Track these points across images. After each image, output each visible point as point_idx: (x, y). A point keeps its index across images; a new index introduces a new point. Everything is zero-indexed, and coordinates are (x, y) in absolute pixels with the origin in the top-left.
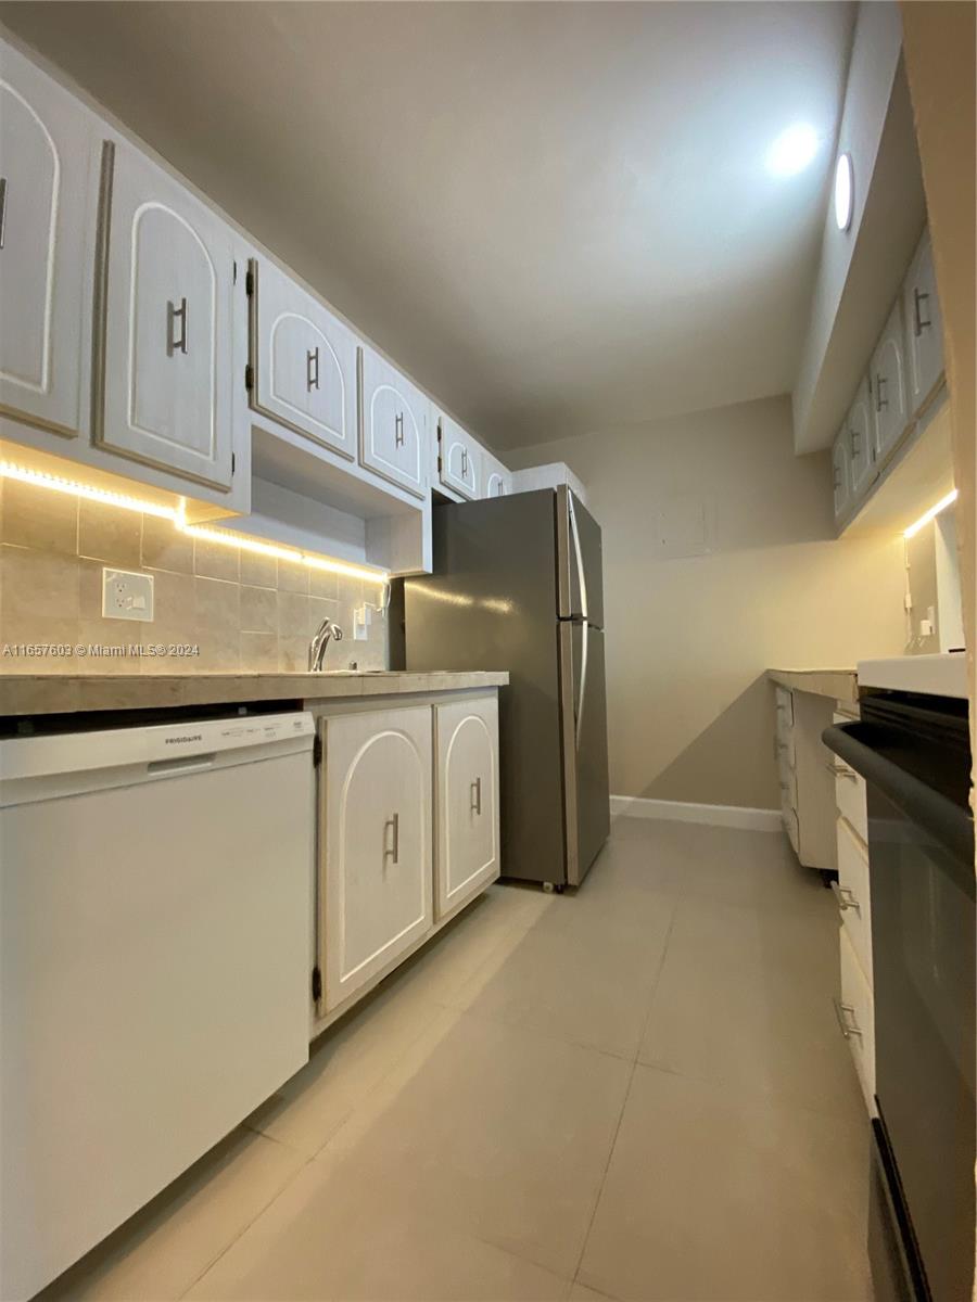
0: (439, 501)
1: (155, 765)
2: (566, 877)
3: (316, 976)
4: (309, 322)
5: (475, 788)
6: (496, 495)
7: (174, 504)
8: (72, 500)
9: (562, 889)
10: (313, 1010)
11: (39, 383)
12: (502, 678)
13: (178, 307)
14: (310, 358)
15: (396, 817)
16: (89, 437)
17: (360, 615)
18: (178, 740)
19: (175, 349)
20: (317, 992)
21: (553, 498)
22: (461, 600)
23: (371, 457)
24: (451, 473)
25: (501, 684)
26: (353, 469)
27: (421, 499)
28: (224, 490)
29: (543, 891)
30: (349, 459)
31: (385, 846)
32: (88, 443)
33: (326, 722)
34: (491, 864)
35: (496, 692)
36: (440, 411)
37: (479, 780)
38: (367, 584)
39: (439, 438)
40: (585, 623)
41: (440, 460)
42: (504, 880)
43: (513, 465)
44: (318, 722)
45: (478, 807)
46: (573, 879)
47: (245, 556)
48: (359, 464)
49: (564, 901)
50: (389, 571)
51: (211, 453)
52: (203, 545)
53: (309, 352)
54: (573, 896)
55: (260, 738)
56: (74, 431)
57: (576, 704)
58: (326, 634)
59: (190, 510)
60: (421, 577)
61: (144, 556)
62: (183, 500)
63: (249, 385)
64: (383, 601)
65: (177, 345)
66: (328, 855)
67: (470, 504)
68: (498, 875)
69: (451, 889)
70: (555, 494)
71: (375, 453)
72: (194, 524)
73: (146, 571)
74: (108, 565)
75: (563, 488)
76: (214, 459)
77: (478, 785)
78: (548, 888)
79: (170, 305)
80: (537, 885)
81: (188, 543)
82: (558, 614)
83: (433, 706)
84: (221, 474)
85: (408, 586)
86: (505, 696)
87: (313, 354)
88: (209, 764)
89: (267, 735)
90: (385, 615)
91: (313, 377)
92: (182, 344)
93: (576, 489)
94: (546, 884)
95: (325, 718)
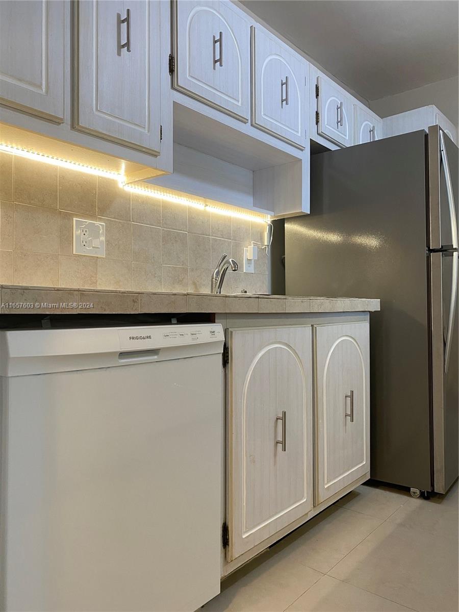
0: (317, 150)
1: (123, 355)
2: (432, 485)
3: (225, 529)
4: (214, 12)
5: (349, 399)
6: (368, 140)
7: (117, 167)
8: (55, 169)
9: (429, 495)
10: (223, 554)
11: (40, 86)
12: (374, 305)
13: (124, 16)
14: (215, 42)
15: (284, 413)
16: (69, 122)
17: (249, 252)
18: (137, 338)
19: (122, 49)
20: (226, 542)
21: (425, 139)
22: (334, 238)
23: (262, 118)
24: (328, 126)
25: (373, 310)
26: (247, 129)
27: (301, 149)
28: (155, 154)
29: (411, 496)
30: (243, 120)
31: (276, 436)
32: (69, 127)
33: (232, 332)
34: (361, 466)
35: (368, 317)
36: (319, 71)
37: (352, 392)
38: (254, 226)
39: (317, 95)
40: (455, 254)
41: (317, 114)
42: (373, 483)
43: (383, 112)
44: (226, 331)
45: (352, 415)
46: (439, 487)
47: (166, 206)
48: (252, 125)
49: (430, 506)
50: (273, 214)
51: (147, 126)
52: (137, 198)
53: (214, 37)
54: (440, 503)
55: (188, 340)
56: (62, 119)
57: (446, 329)
58: (225, 267)
59: (129, 171)
60: (299, 218)
61: (99, 208)
62: (123, 164)
63: (172, 71)
64: (267, 240)
65: (123, 46)
66: (234, 436)
67: (344, 151)
68: (368, 477)
69: (328, 482)
70: (426, 136)
71: (265, 114)
72: (131, 183)
73: (100, 220)
74: (77, 216)
75: (435, 129)
76: (149, 131)
77: (352, 397)
78: (414, 493)
79: (119, 16)
80: (404, 490)
81: (127, 198)
82: (428, 246)
83: (312, 326)
84: (152, 142)
85: (288, 226)
86: (376, 321)
87: (217, 38)
88: (156, 357)
89: (193, 339)
90: (268, 252)
91: (217, 58)
92: (128, 45)
93: (447, 128)
94: (412, 490)
95: (230, 329)
